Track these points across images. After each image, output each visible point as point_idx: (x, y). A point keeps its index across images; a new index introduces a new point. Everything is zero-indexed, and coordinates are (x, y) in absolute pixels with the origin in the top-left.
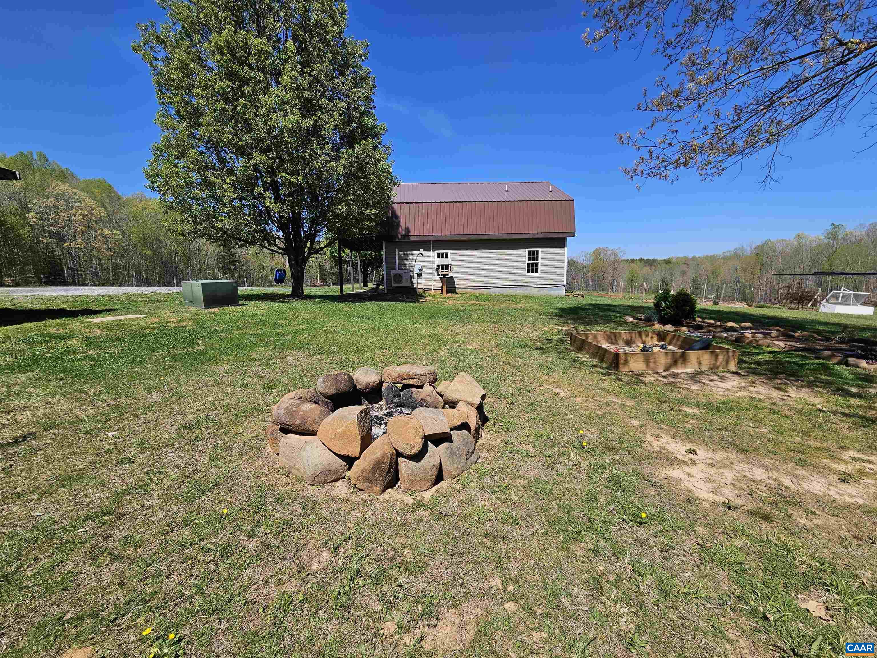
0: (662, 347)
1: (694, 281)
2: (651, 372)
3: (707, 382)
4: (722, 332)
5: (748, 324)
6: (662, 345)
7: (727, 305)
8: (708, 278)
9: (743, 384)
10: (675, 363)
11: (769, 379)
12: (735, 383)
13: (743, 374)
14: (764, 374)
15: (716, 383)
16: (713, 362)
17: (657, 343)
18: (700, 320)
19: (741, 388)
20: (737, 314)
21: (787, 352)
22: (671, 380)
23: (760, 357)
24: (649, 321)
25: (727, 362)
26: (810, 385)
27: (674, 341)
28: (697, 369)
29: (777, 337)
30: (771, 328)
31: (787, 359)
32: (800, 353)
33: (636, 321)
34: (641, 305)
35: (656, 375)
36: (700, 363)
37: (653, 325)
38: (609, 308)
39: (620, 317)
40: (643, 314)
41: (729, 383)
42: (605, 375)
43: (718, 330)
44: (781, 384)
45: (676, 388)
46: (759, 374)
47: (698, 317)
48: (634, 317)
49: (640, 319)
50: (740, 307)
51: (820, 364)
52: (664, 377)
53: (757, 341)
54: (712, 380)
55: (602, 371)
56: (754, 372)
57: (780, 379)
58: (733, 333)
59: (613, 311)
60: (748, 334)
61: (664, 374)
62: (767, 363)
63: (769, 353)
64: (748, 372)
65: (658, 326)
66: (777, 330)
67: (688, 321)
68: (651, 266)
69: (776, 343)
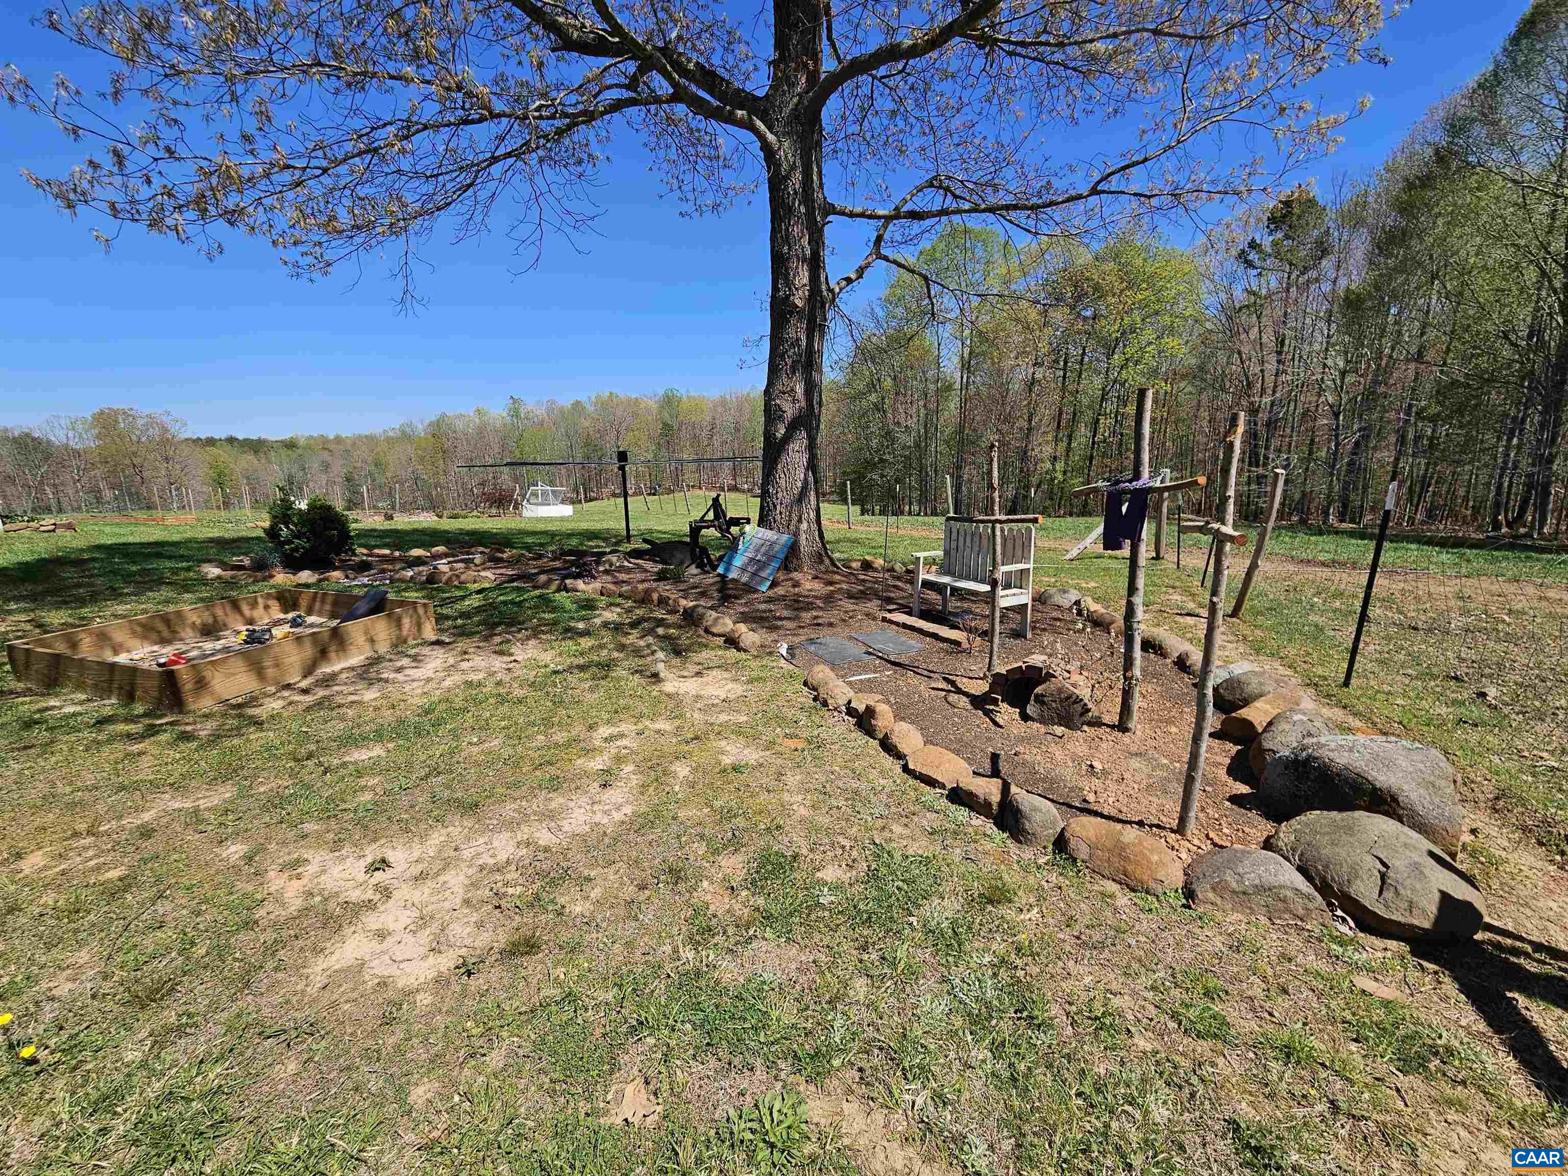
0: (294, 623)
1: (348, 480)
2: (273, 689)
3: (392, 676)
4: (403, 569)
5: (441, 549)
6: (294, 620)
7: (406, 520)
8: (371, 474)
9: (451, 661)
10: (323, 654)
11: (486, 639)
12: (439, 661)
13: (447, 640)
14: (477, 632)
15: (407, 672)
16: (394, 632)
17: (282, 616)
18: (365, 551)
19: (450, 669)
20: (423, 532)
21: (498, 587)
22: (321, 693)
23: (467, 603)
24: (261, 567)
25: (419, 626)
26: (536, 633)
27: (317, 605)
28: (370, 654)
29: (483, 564)
30: (473, 550)
31: (501, 598)
32: (515, 584)
33: (230, 573)
34: (244, 534)
35: (286, 693)
36: (372, 641)
37: (272, 576)
38: (158, 550)
39: (188, 569)
40: (246, 554)
41: (429, 666)
42: (142, 737)
43: (398, 566)
44: (501, 643)
45: (333, 709)
46: (470, 634)
47: (360, 546)
48: (224, 566)
49: (241, 568)
50: (426, 520)
51: (540, 596)
52: (305, 691)
53: (458, 576)
54: (399, 670)
55: (132, 728)
56: (463, 633)
57: (500, 634)
58: (421, 568)
59: (170, 558)
60: (443, 566)
61: (304, 684)
62: (478, 610)
63: (479, 592)
64: (454, 635)
65: (281, 578)
66: (481, 553)
67: (343, 556)
68: (256, 452)
69: (483, 574)
